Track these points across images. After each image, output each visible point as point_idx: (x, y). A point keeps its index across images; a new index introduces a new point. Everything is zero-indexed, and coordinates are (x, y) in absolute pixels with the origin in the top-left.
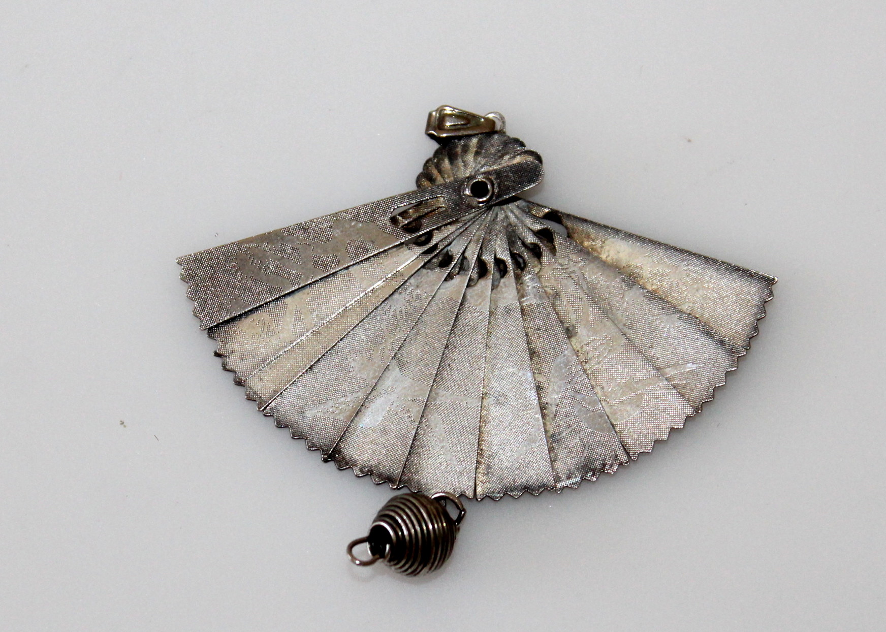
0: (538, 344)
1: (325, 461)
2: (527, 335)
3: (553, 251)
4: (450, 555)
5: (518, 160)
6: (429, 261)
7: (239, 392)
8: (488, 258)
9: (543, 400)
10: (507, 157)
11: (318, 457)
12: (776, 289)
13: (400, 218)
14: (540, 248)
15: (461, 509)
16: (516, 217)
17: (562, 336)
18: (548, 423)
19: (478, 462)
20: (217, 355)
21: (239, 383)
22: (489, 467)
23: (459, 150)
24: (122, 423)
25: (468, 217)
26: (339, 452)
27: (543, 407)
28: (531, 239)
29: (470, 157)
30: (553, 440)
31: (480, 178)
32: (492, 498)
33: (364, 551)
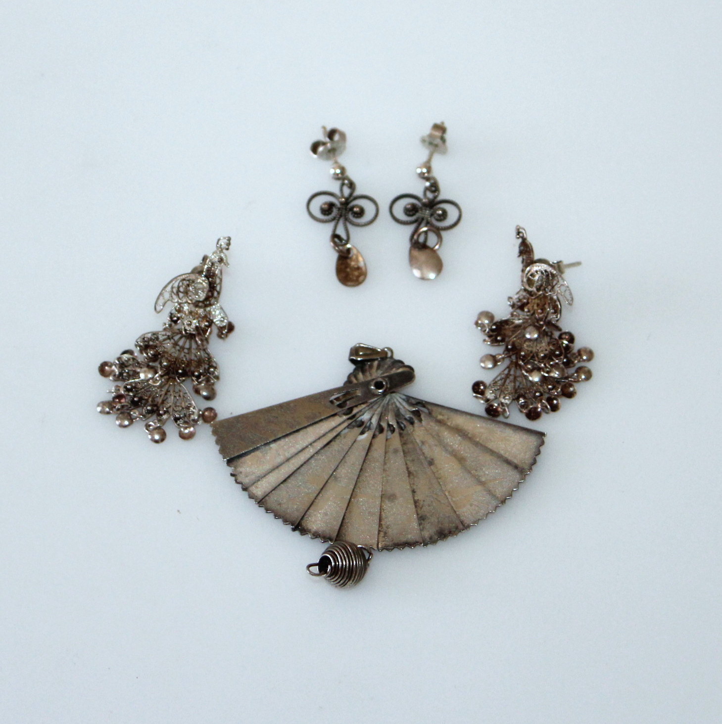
0: (412, 469)
1: (294, 530)
2: (406, 464)
3: (420, 420)
4: (363, 577)
5: (400, 370)
6: (351, 423)
7: (245, 494)
8: (384, 425)
9: (416, 498)
10: (394, 369)
11: (289, 527)
12: (546, 439)
13: (335, 401)
14: (413, 419)
15: (370, 554)
16: (400, 403)
17: (426, 464)
18: (419, 510)
19: (379, 531)
20: (232, 475)
21: (245, 489)
22: (385, 533)
23: (367, 367)
24: (179, 511)
25: (372, 400)
26: (301, 526)
27: (416, 502)
28: (408, 416)
29: (374, 370)
30: (422, 519)
31: (380, 380)
32: (387, 549)
33: (316, 569)
